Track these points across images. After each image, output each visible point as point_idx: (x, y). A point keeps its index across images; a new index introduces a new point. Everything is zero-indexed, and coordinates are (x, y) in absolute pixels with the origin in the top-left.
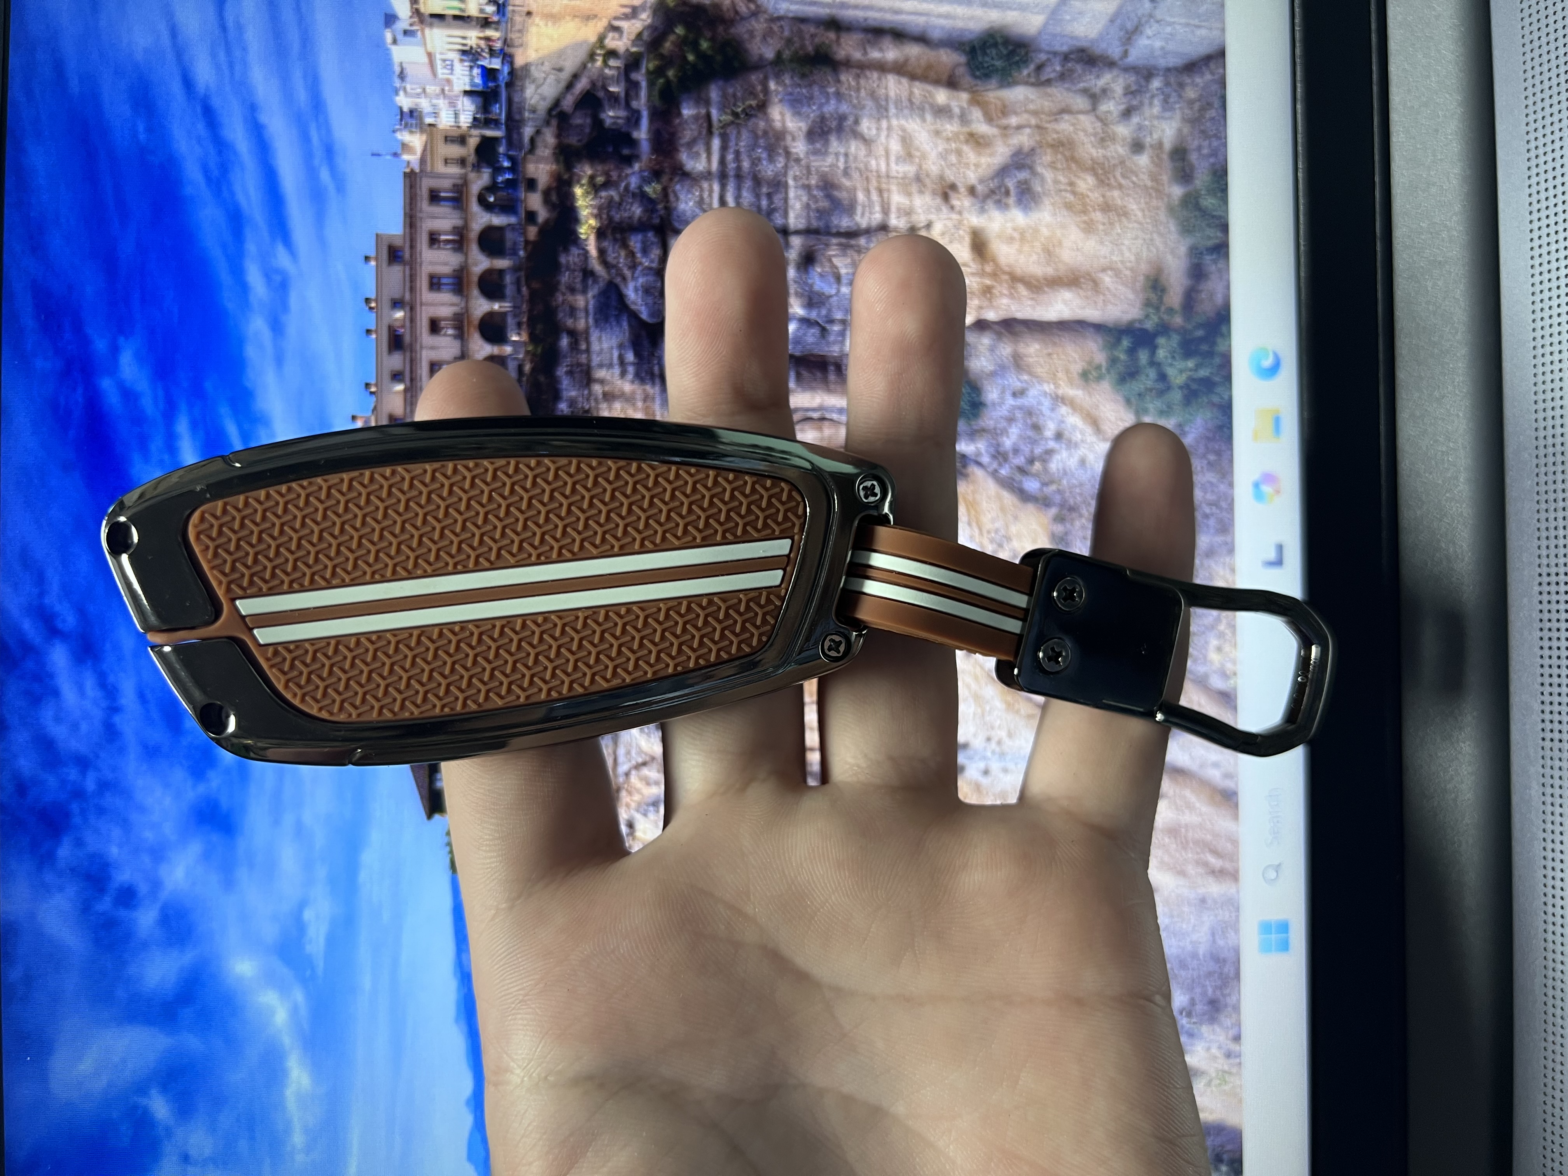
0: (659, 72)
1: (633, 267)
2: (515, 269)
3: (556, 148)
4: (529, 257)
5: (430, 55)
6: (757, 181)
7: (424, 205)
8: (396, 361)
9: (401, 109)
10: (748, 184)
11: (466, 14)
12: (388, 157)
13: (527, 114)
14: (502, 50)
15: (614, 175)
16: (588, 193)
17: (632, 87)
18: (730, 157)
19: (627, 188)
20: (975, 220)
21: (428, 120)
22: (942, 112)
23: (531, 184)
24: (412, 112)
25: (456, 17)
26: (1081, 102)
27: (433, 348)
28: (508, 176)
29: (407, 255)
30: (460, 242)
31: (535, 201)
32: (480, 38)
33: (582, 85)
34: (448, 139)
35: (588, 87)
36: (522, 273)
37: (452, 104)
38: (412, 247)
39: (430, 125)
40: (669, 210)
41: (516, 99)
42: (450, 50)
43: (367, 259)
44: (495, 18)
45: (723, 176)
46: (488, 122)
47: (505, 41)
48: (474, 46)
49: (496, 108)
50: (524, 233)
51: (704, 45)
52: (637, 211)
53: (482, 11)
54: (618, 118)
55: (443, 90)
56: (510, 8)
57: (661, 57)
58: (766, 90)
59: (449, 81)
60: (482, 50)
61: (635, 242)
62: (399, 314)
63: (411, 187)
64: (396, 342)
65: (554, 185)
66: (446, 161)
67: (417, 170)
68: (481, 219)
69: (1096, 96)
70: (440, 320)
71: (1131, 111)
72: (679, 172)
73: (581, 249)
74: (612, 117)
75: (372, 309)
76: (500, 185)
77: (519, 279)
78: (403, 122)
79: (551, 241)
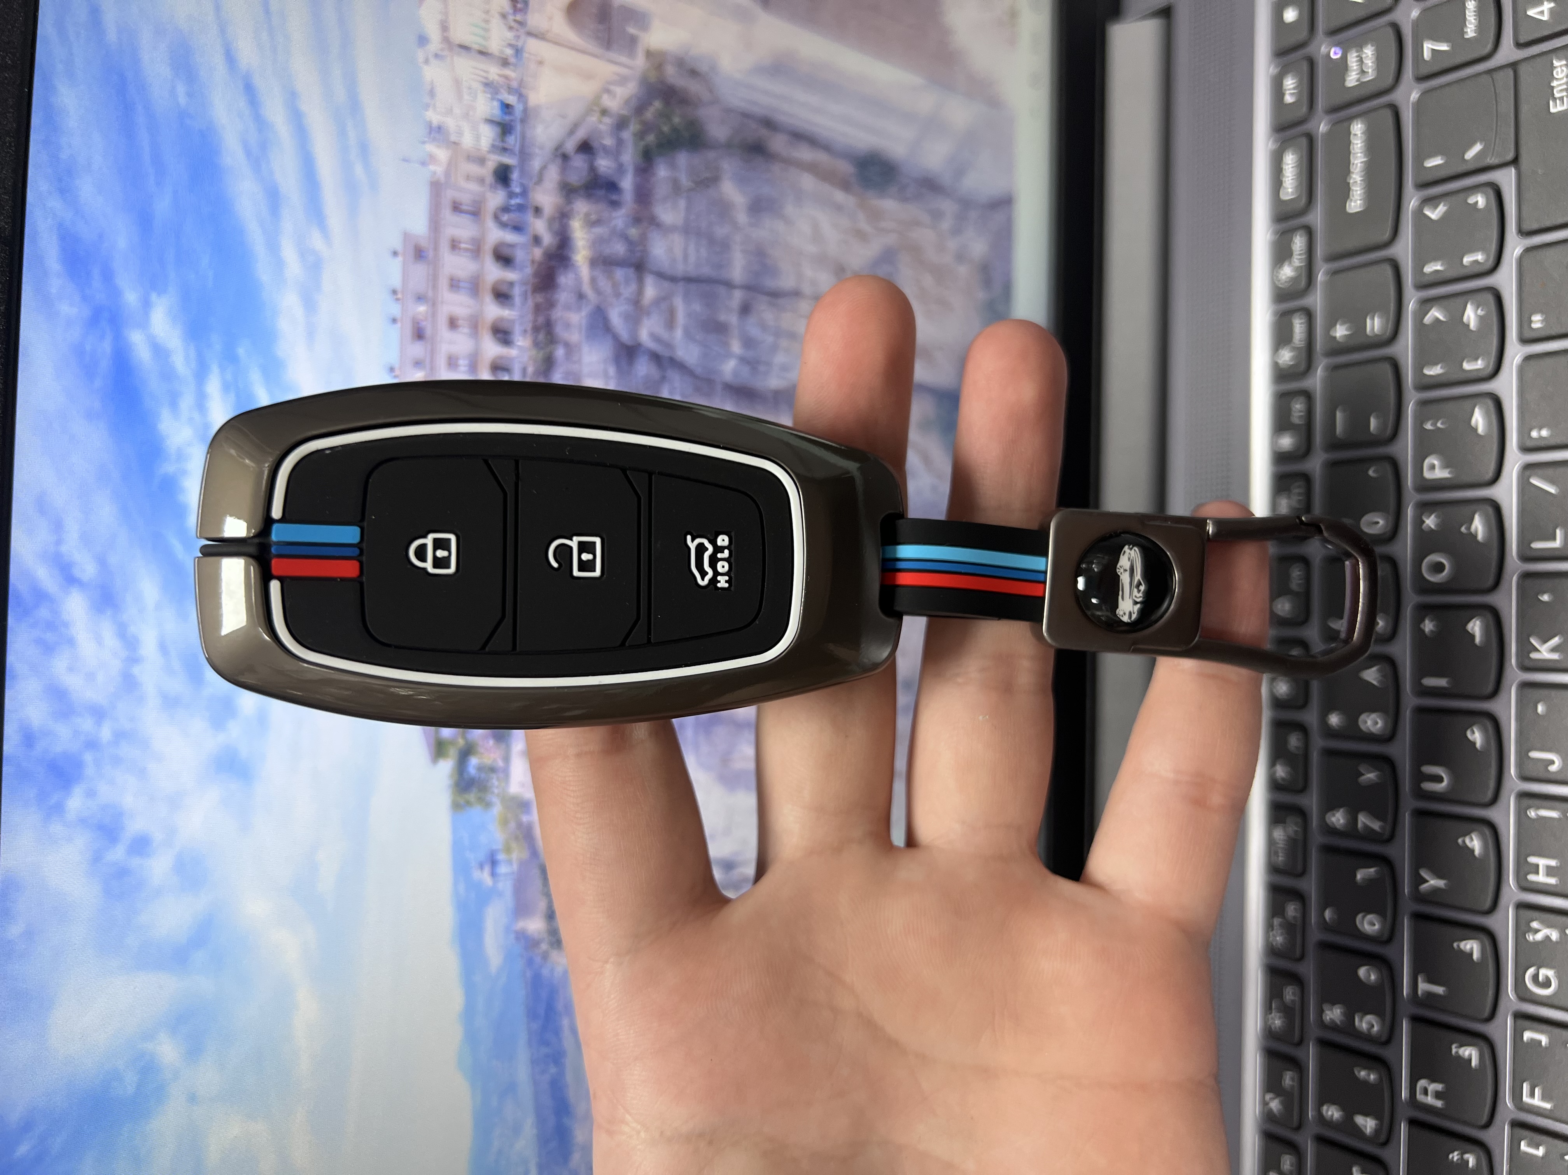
0: (640, 135)
1: (618, 295)
2: (524, 283)
3: (559, 184)
4: (536, 274)
5: (457, 82)
6: (712, 241)
7: (447, 213)
8: (417, 350)
9: (430, 123)
10: (705, 242)
11: (490, 52)
13: (537, 151)
14: (517, 90)
15: (605, 215)
16: (583, 227)
17: (620, 142)
18: (693, 216)
19: (613, 230)
21: (453, 138)
22: (839, 208)
23: (538, 211)
24: (439, 128)
25: (481, 53)
26: (926, 218)
27: (451, 342)
28: (519, 200)
29: (430, 254)
30: (476, 251)
31: (539, 226)
32: (500, 75)
33: (581, 134)
34: (470, 158)
35: (586, 137)
36: (529, 288)
37: (474, 128)
38: (436, 249)
39: (455, 143)
40: (645, 252)
41: (528, 133)
42: (474, 80)
43: (395, 254)
44: (512, 60)
45: (686, 231)
46: (505, 150)
47: (521, 82)
48: (495, 82)
49: (511, 140)
50: (531, 253)
51: (676, 120)
52: (620, 249)
53: (502, 51)
54: (609, 168)
55: (466, 115)
56: (525, 55)
57: (644, 123)
58: (719, 168)
59: (472, 107)
60: (501, 86)
61: (620, 274)
62: (422, 309)
63: (437, 195)
64: (419, 334)
65: (557, 215)
66: (468, 178)
67: (442, 181)
68: (495, 235)
69: (937, 215)
70: (458, 319)
71: (957, 231)
72: (654, 222)
73: (576, 274)
74: (605, 167)
75: (397, 299)
76: (513, 208)
77: (526, 292)
78: (432, 136)
79: (553, 263)
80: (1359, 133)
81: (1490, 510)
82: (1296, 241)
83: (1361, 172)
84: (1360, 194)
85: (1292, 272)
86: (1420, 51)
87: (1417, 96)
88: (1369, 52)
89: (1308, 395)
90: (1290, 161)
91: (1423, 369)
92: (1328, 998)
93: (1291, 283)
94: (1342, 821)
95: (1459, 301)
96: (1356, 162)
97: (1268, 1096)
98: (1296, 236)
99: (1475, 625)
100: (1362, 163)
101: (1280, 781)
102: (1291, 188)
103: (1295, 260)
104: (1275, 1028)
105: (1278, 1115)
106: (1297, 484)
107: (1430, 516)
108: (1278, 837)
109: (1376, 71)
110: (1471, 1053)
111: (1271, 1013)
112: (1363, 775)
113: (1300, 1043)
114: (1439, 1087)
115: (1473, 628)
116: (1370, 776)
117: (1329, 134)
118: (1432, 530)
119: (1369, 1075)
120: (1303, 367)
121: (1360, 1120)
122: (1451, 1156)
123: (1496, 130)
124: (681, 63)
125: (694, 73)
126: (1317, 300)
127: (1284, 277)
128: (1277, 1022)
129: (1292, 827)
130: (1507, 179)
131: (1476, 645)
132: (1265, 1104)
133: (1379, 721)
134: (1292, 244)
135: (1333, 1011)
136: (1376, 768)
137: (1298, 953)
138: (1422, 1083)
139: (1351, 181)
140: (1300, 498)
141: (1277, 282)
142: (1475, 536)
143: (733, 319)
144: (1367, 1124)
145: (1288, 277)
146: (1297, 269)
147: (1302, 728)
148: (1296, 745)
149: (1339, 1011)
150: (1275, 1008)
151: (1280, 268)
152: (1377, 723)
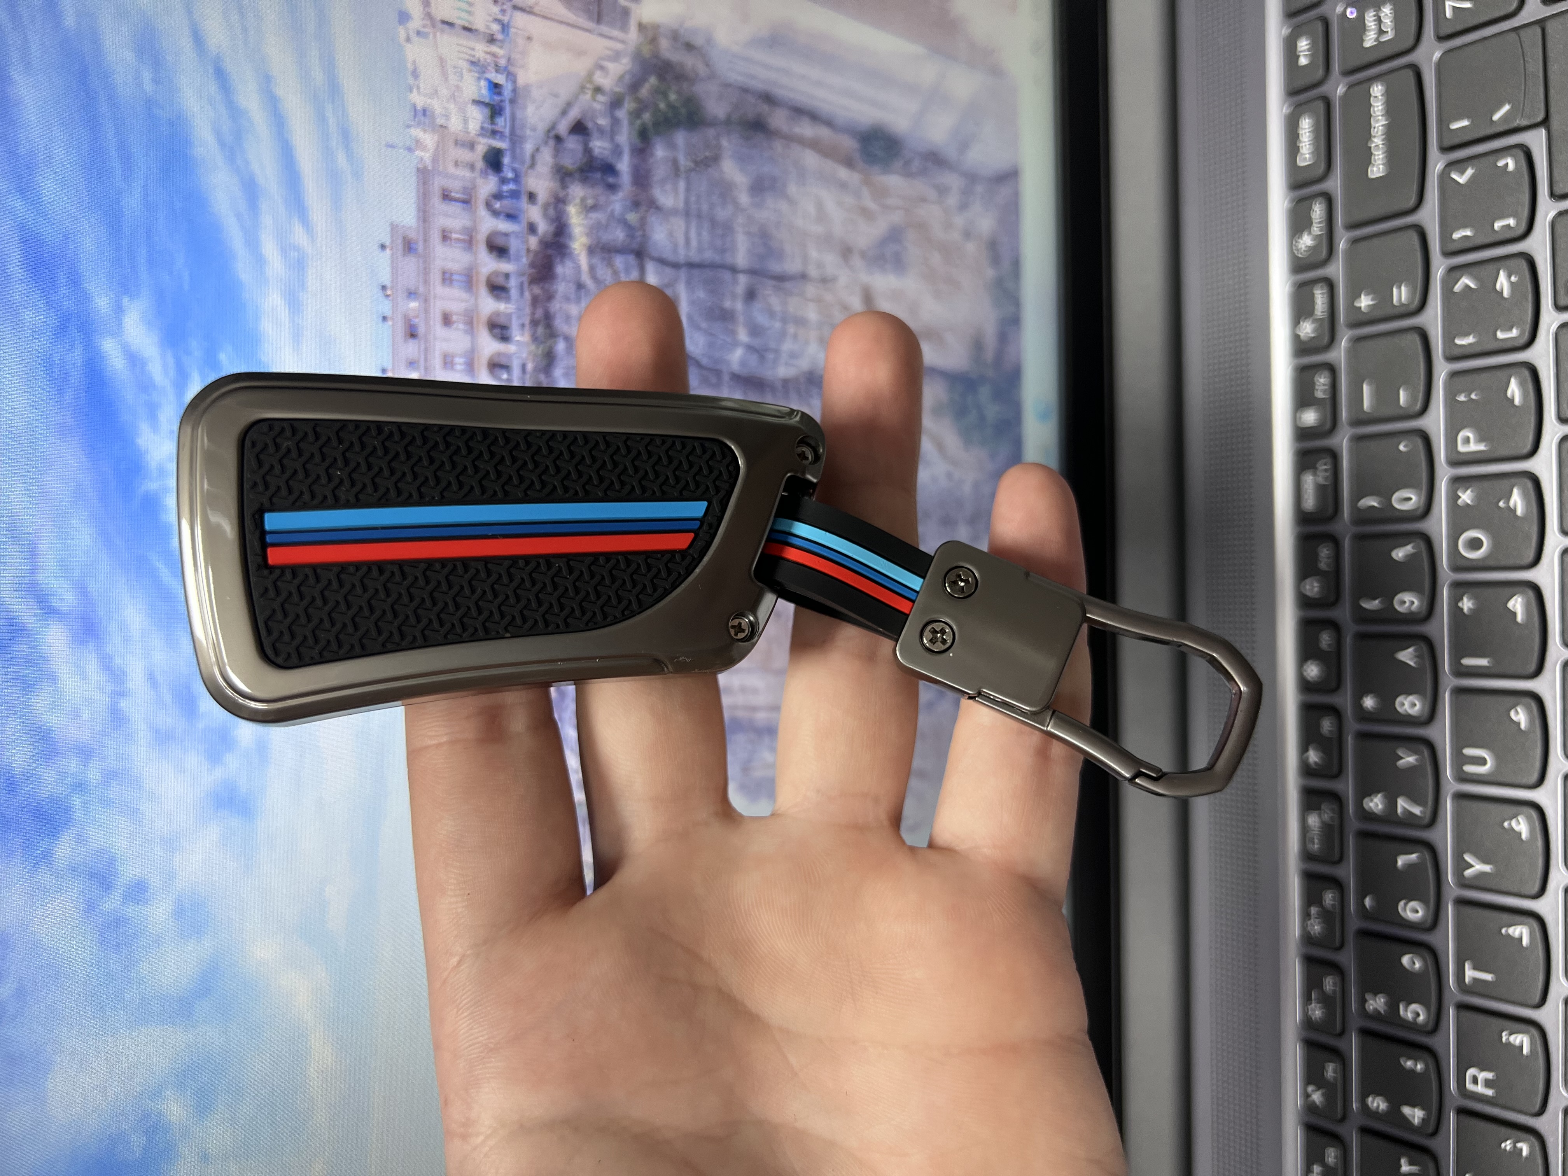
0: (636, 114)
2: (521, 274)
3: (553, 168)
4: (532, 265)
5: (442, 61)
6: (714, 223)
7: (436, 201)
8: (411, 349)
9: (415, 106)
10: (706, 225)
11: (474, 27)
12: (402, 150)
13: (528, 132)
14: (506, 68)
15: (602, 199)
16: (580, 213)
17: (615, 122)
18: (693, 199)
19: (612, 215)
20: (865, 278)
21: (440, 121)
22: (843, 186)
23: (532, 197)
24: (424, 112)
25: (466, 29)
26: (932, 194)
27: (445, 340)
28: (512, 186)
29: (420, 247)
30: (469, 243)
31: (535, 213)
32: (487, 53)
33: (574, 114)
34: (458, 143)
35: (579, 117)
36: (525, 279)
37: (462, 110)
38: (425, 241)
39: (442, 126)
40: (645, 237)
41: (519, 114)
42: (460, 58)
43: (383, 247)
44: (499, 36)
45: (687, 214)
46: (494, 133)
47: (509, 60)
48: (482, 60)
49: (500, 121)
50: (526, 242)
51: (673, 97)
52: (619, 235)
53: (488, 27)
54: (604, 149)
55: (453, 96)
56: (512, 30)
57: (639, 100)
58: (719, 147)
59: (458, 88)
60: (489, 64)
61: (619, 261)
62: (414, 305)
63: (425, 183)
64: (412, 333)
65: (552, 200)
66: (456, 164)
67: (430, 168)
68: (488, 224)
69: (942, 191)
70: (452, 315)
71: (963, 206)
72: (653, 205)
73: (575, 263)
74: (600, 147)
75: (387, 296)
76: (505, 194)
77: (522, 284)
78: (417, 119)
79: (549, 252)
80: (1379, 94)
81: (1530, 485)
82: (1315, 209)
83: (1383, 135)
84: (1383, 158)
85: (1311, 241)
86: (1441, 8)
87: (1439, 55)
88: (1387, 11)
89: (1332, 369)
90: (1306, 125)
91: (1454, 339)
92: (1369, 987)
93: (1311, 252)
94: (1380, 806)
95: (1491, 267)
96: (1377, 125)
97: (1310, 1089)
98: (1315, 204)
99: (1516, 602)
100: (1382, 126)
101: (1314, 766)
102: (1309, 154)
103: (1315, 229)
104: (1315, 1018)
105: (1320, 1106)
106: (1324, 461)
107: (1465, 491)
108: (1313, 824)
109: (1394, 31)
110: (1522, 1040)
111: (1311, 1004)
112: (1402, 758)
113: (1342, 1033)
114: (1490, 1075)
115: (1514, 606)
116: (1409, 760)
117: (1345, 97)
118: (1468, 504)
119: (1416, 1065)
120: (1326, 340)
121: (1406, 1110)
122: (1503, 1145)
123: (1525, 91)
124: (675, 36)
125: (689, 47)
126: (1337, 270)
127: (1303, 246)
128: (1317, 1012)
129: (1328, 813)
130: (1537, 140)
131: (1517, 623)
132: (1307, 1096)
133: (1417, 702)
134: (1311, 212)
135: (1375, 1001)
136: (1415, 752)
137: (1338, 943)
138: (1471, 1072)
139: (1373, 145)
140: (1328, 474)
141: (1296, 252)
142: (1514, 511)
143: (739, 306)
144: (1415, 1115)
145: (1306, 246)
146: (1317, 238)
147: (1335, 712)
148: (1329, 729)
149: (1382, 1000)
150: (1315, 999)
151: (1299, 238)
152: (1415, 705)
